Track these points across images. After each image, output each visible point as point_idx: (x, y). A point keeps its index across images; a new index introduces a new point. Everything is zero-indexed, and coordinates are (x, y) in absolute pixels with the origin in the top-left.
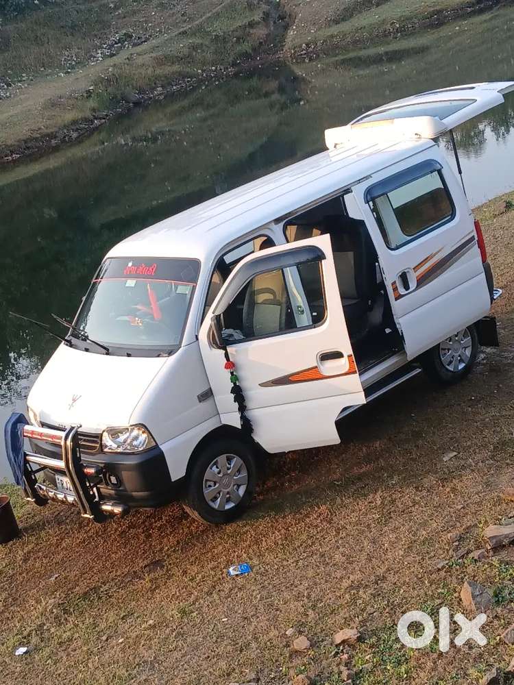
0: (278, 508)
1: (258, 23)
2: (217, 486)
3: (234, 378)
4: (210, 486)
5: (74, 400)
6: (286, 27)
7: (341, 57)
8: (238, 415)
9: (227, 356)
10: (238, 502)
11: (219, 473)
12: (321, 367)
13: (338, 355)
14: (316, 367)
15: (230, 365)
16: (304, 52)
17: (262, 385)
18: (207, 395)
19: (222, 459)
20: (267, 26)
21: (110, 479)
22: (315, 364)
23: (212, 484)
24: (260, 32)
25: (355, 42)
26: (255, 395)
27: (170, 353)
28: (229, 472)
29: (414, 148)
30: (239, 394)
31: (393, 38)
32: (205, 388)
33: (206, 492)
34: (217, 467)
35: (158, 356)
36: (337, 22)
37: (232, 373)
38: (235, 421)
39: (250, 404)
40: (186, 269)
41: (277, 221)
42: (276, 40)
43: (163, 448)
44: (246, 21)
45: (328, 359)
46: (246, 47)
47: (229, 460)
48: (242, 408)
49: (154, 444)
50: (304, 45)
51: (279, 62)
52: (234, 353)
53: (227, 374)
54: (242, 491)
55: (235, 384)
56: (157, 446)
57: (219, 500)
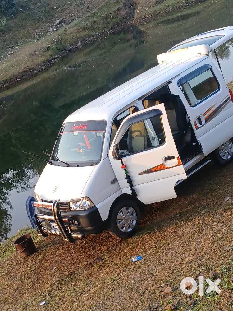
0: (151, 229)
1: (122, 9)
2: (123, 221)
3: (126, 172)
4: (120, 222)
5: (56, 189)
6: (134, 9)
7: (160, 20)
8: (130, 189)
9: (122, 162)
10: (133, 228)
11: (123, 215)
12: (165, 163)
13: (173, 157)
14: (163, 164)
15: (124, 166)
16: (143, 19)
17: (139, 174)
18: (115, 181)
19: (124, 209)
20: (126, 9)
21: (75, 223)
22: (162, 162)
23: (121, 221)
24: (123, 13)
25: (166, 13)
26: (137, 179)
27: (96, 164)
28: (128, 214)
29: (198, 60)
30: (129, 179)
31: (183, 9)
32: (114, 178)
33: (118, 225)
34: (122, 213)
35: (91, 165)
36: (157, 4)
37: (125, 170)
38: (128, 191)
39: (134, 183)
40: (100, 125)
41: (139, 99)
42: (130, 16)
43: (97, 206)
44: (116, 8)
45: (168, 160)
46: (117, 20)
47: (127, 209)
48: (131, 185)
49: (93, 205)
50: (143, 16)
51: (132, 25)
52: (125, 161)
53: (123, 170)
54: (134, 223)
55: (127, 175)
56: (94, 206)
57: (124, 228)
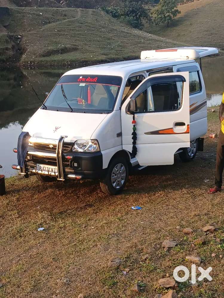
2: (116, 176)
3: (135, 129)
4: (113, 176)
5: (56, 129)
8: (132, 146)
9: (134, 117)
10: (121, 187)
11: (117, 171)
12: (174, 128)
13: (182, 124)
14: (172, 128)
15: (134, 122)
17: (146, 133)
18: (120, 135)
19: (119, 165)
21: (74, 164)
23: (114, 175)
26: (142, 137)
27: (108, 113)
28: (121, 172)
30: (135, 136)
32: (119, 132)
33: (112, 178)
34: (117, 169)
35: (102, 114)
37: (134, 126)
38: (129, 148)
39: (138, 141)
43: (102, 152)
45: (178, 126)
47: (121, 166)
48: (134, 143)
52: (137, 118)
53: (132, 126)
54: (123, 182)
55: (134, 131)
56: (100, 151)
57: (115, 183)
